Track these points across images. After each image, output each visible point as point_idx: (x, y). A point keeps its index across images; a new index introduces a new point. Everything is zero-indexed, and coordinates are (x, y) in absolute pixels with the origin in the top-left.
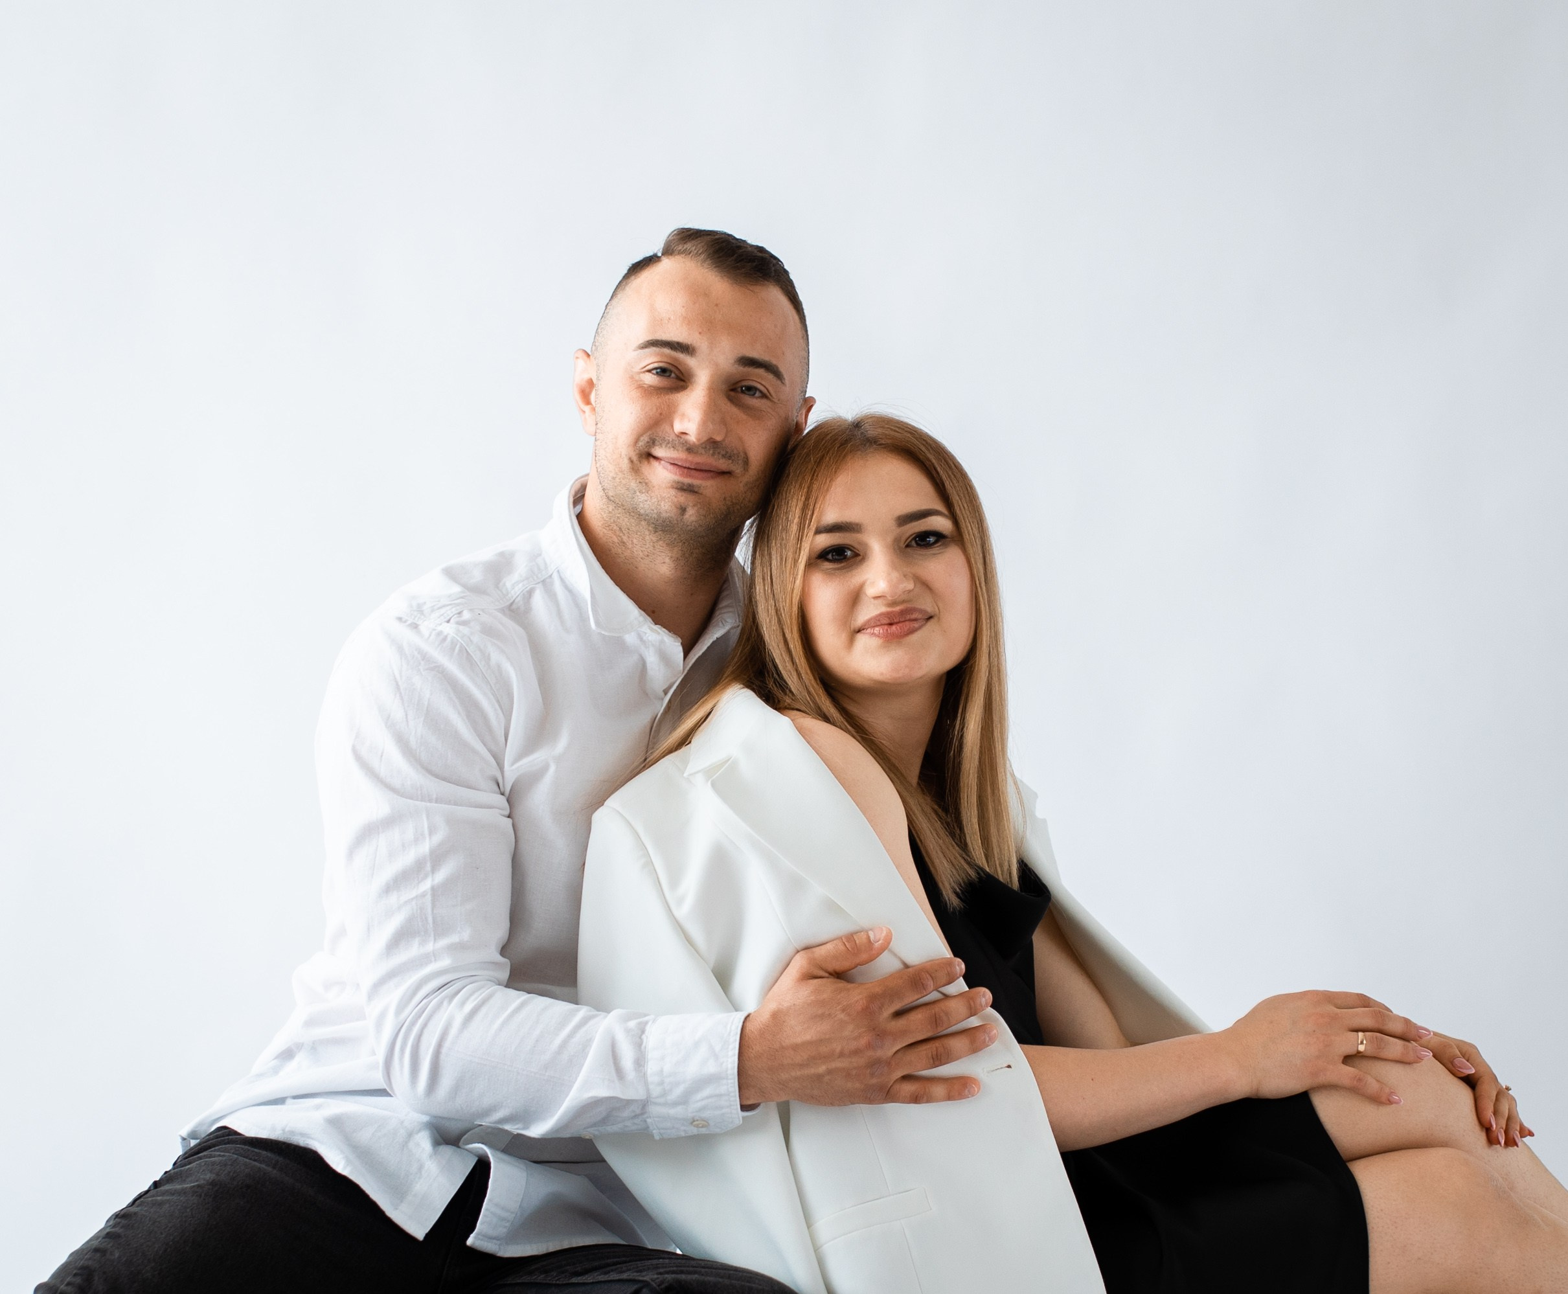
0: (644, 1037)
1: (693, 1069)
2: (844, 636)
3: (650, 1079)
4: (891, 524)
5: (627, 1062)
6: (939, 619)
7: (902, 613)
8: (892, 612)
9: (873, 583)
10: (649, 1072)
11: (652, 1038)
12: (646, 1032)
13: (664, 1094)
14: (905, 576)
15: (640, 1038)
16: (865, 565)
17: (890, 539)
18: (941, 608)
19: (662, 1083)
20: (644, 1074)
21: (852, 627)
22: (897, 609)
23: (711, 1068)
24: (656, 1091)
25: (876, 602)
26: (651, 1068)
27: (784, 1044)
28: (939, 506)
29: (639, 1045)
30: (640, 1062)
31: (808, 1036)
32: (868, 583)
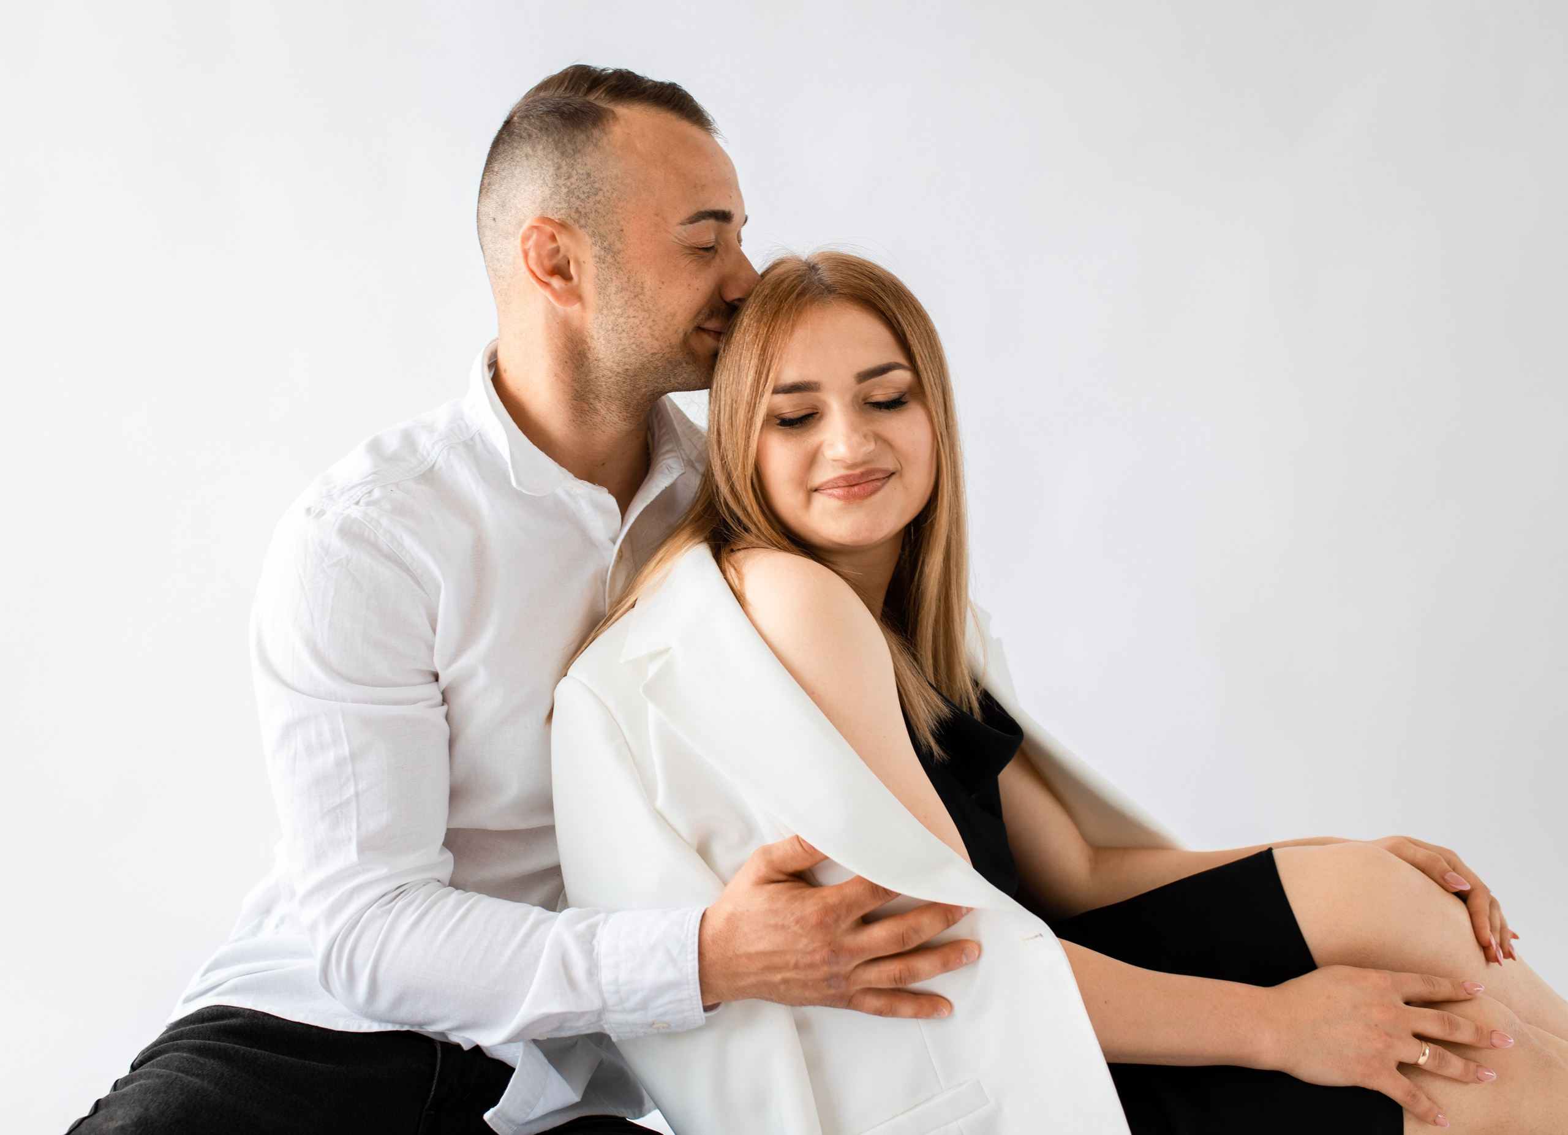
0: (595, 942)
1: (650, 977)
2: (801, 496)
3: (604, 988)
4: (849, 380)
5: (579, 970)
6: (901, 476)
7: (862, 475)
8: (852, 475)
9: (831, 445)
10: (603, 981)
11: (604, 943)
12: (598, 937)
13: (621, 1001)
14: (865, 436)
15: (591, 943)
16: (823, 423)
17: (848, 398)
18: (903, 464)
19: (618, 992)
20: (598, 983)
21: (809, 486)
22: (858, 471)
23: (670, 975)
24: (611, 1000)
25: (835, 463)
26: (605, 976)
27: (737, 952)
28: (900, 359)
29: (589, 952)
30: (592, 971)
31: (763, 946)
32: (826, 443)
